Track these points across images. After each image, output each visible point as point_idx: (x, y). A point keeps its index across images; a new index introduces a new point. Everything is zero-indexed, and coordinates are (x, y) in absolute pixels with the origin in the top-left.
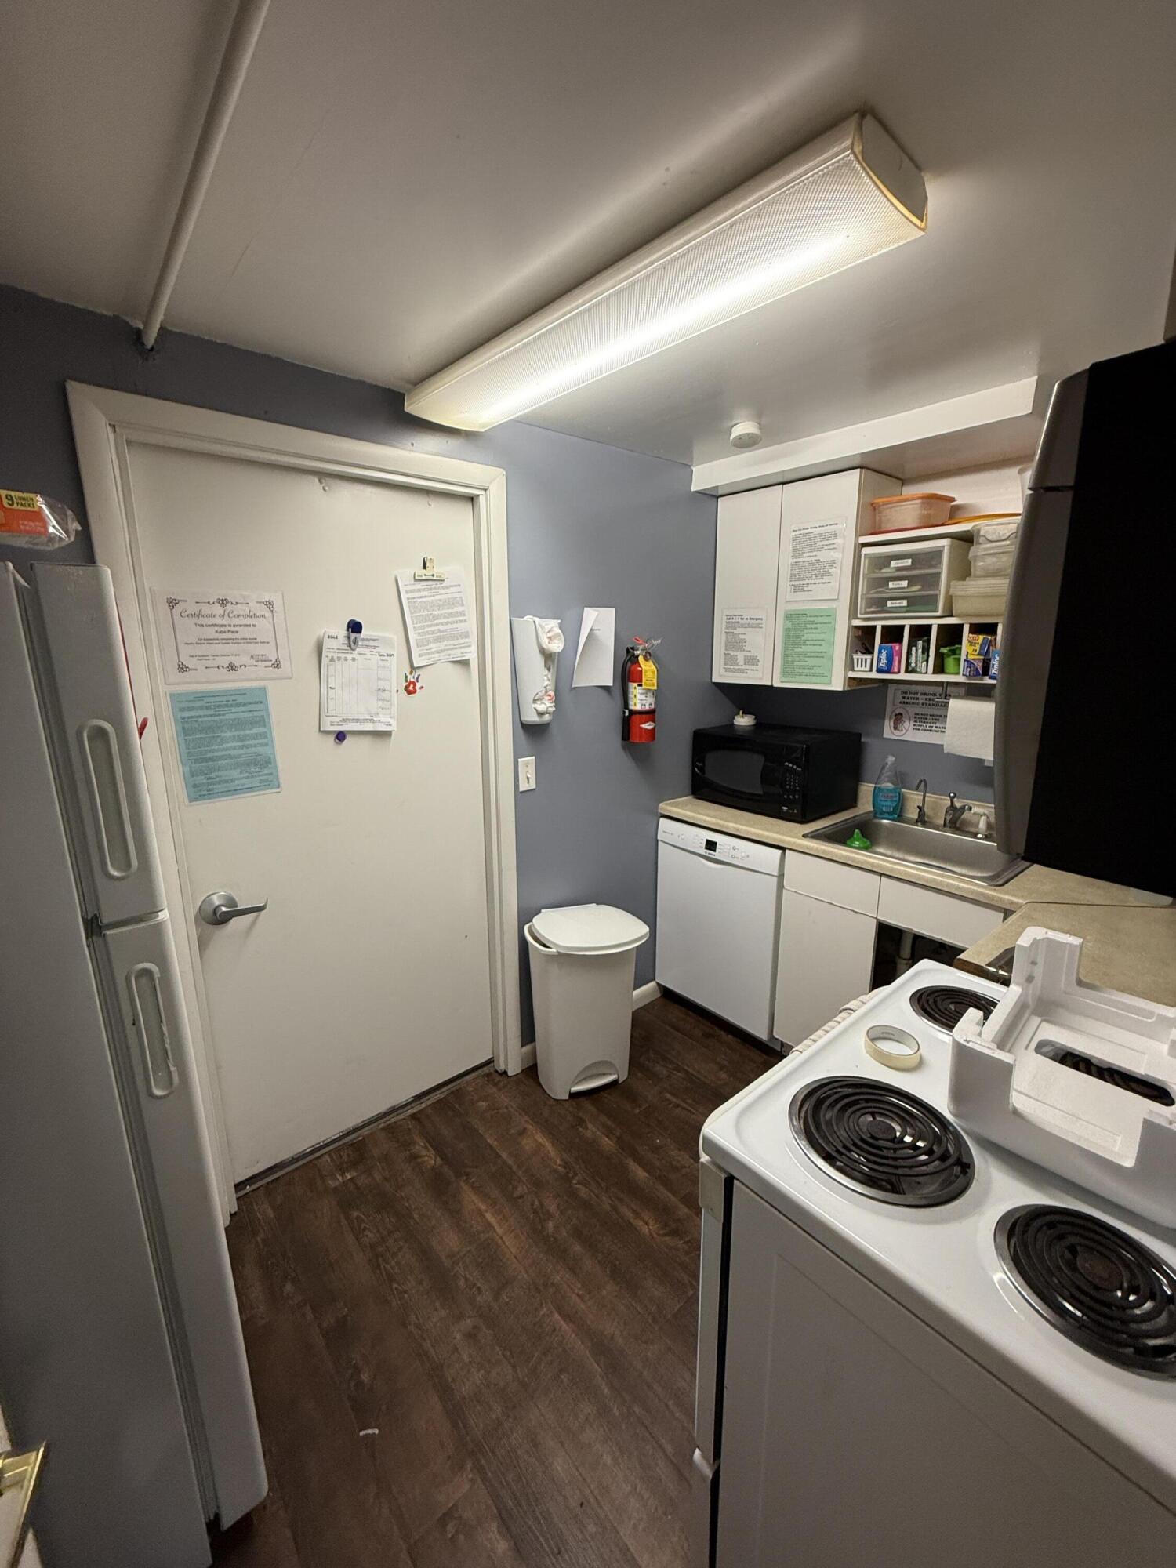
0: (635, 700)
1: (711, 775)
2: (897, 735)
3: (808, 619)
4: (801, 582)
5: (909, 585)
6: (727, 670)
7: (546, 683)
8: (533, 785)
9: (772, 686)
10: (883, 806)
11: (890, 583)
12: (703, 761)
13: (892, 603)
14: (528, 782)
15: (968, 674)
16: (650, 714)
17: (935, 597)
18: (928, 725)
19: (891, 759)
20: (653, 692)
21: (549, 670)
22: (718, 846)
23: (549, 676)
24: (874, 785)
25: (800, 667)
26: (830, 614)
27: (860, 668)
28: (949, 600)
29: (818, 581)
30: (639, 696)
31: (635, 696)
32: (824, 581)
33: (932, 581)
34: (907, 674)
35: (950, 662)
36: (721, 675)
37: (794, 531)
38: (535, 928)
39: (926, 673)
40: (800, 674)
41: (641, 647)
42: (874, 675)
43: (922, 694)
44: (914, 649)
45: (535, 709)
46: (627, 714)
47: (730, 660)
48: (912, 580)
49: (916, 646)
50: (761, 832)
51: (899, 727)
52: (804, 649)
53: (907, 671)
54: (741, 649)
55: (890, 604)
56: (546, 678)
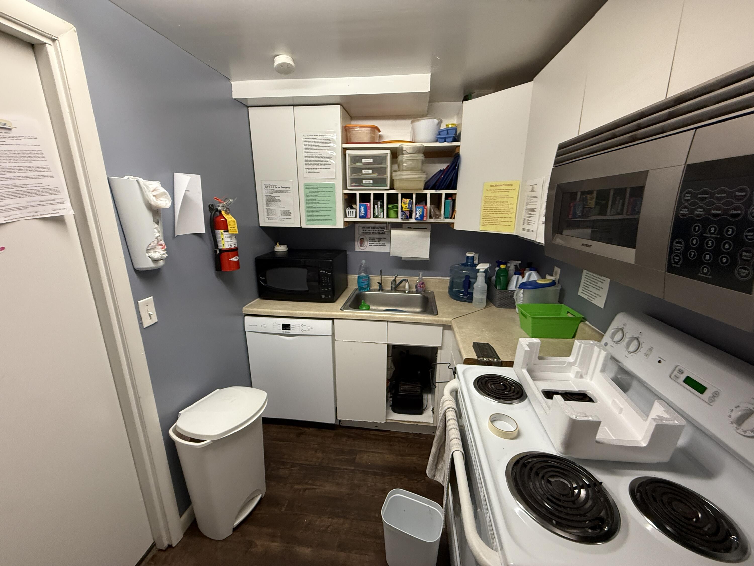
0: (223, 242)
1: (270, 284)
2: (362, 249)
3: (319, 189)
4: (313, 167)
5: (373, 173)
6: (269, 219)
7: (157, 235)
8: (155, 319)
9: (301, 228)
10: (363, 285)
11: (363, 171)
12: (264, 276)
13: (365, 182)
14: (151, 319)
15: (403, 218)
16: (234, 251)
17: (385, 180)
18: (376, 243)
19: (364, 261)
20: (236, 236)
21: (157, 223)
22: (291, 326)
23: (159, 230)
24: (357, 275)
25: (317, 216)
26: (332, 187)
27: (350, 216)
28: (392, 181)
29: (322, 167)
30: (226, 239)
31: (223, 239)
32: (326, 167)
33: (382, 171)
34: (375, 219)
35: (392, 212)
36: (265, 222)
37: (304, 136)
38: (179, 428)
39: (383, 218)
40: (318, 220)
41: (221, 205)
42: (358, 219)
43: (372, 228)
44: (376, 206)
45: (149, 257)
46: (218, 252)
47: (271, 213)
48: (374, 170)
49: (377, 204)
50: (316, 313)
51: (363, 245)
52: (319, 206)
53: (374, 217)
54: (278, 206)
55: (364, 182)
56: (156, 231)
